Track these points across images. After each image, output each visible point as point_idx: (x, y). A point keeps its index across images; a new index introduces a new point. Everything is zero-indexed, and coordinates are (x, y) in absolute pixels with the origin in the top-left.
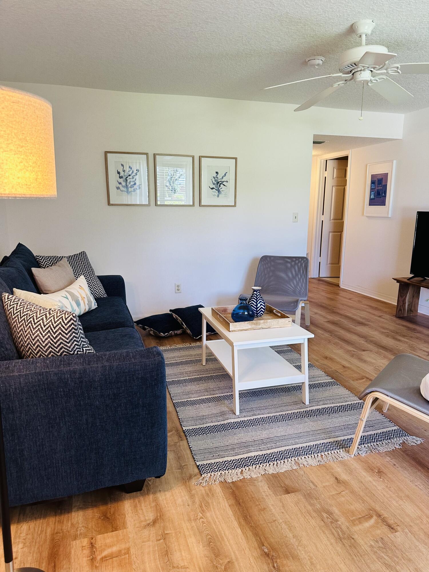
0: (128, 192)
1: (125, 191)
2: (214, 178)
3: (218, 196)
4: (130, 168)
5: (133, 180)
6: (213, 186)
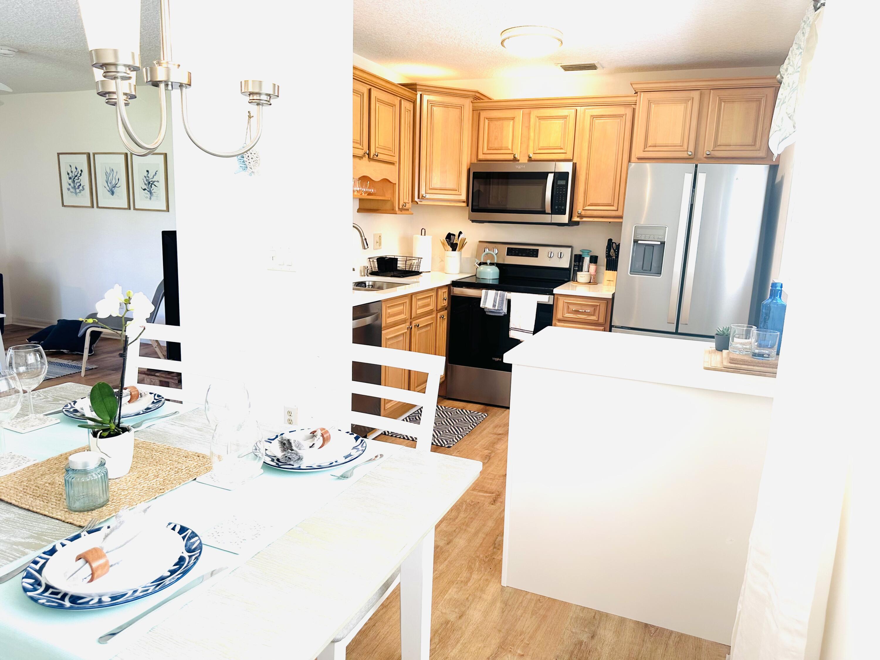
0: (76, 193)
1: (73, 192)
2: (145, 177)
3: (150, 198)
4: (76, 168)
5: (79, 181)
6: (145, 187)
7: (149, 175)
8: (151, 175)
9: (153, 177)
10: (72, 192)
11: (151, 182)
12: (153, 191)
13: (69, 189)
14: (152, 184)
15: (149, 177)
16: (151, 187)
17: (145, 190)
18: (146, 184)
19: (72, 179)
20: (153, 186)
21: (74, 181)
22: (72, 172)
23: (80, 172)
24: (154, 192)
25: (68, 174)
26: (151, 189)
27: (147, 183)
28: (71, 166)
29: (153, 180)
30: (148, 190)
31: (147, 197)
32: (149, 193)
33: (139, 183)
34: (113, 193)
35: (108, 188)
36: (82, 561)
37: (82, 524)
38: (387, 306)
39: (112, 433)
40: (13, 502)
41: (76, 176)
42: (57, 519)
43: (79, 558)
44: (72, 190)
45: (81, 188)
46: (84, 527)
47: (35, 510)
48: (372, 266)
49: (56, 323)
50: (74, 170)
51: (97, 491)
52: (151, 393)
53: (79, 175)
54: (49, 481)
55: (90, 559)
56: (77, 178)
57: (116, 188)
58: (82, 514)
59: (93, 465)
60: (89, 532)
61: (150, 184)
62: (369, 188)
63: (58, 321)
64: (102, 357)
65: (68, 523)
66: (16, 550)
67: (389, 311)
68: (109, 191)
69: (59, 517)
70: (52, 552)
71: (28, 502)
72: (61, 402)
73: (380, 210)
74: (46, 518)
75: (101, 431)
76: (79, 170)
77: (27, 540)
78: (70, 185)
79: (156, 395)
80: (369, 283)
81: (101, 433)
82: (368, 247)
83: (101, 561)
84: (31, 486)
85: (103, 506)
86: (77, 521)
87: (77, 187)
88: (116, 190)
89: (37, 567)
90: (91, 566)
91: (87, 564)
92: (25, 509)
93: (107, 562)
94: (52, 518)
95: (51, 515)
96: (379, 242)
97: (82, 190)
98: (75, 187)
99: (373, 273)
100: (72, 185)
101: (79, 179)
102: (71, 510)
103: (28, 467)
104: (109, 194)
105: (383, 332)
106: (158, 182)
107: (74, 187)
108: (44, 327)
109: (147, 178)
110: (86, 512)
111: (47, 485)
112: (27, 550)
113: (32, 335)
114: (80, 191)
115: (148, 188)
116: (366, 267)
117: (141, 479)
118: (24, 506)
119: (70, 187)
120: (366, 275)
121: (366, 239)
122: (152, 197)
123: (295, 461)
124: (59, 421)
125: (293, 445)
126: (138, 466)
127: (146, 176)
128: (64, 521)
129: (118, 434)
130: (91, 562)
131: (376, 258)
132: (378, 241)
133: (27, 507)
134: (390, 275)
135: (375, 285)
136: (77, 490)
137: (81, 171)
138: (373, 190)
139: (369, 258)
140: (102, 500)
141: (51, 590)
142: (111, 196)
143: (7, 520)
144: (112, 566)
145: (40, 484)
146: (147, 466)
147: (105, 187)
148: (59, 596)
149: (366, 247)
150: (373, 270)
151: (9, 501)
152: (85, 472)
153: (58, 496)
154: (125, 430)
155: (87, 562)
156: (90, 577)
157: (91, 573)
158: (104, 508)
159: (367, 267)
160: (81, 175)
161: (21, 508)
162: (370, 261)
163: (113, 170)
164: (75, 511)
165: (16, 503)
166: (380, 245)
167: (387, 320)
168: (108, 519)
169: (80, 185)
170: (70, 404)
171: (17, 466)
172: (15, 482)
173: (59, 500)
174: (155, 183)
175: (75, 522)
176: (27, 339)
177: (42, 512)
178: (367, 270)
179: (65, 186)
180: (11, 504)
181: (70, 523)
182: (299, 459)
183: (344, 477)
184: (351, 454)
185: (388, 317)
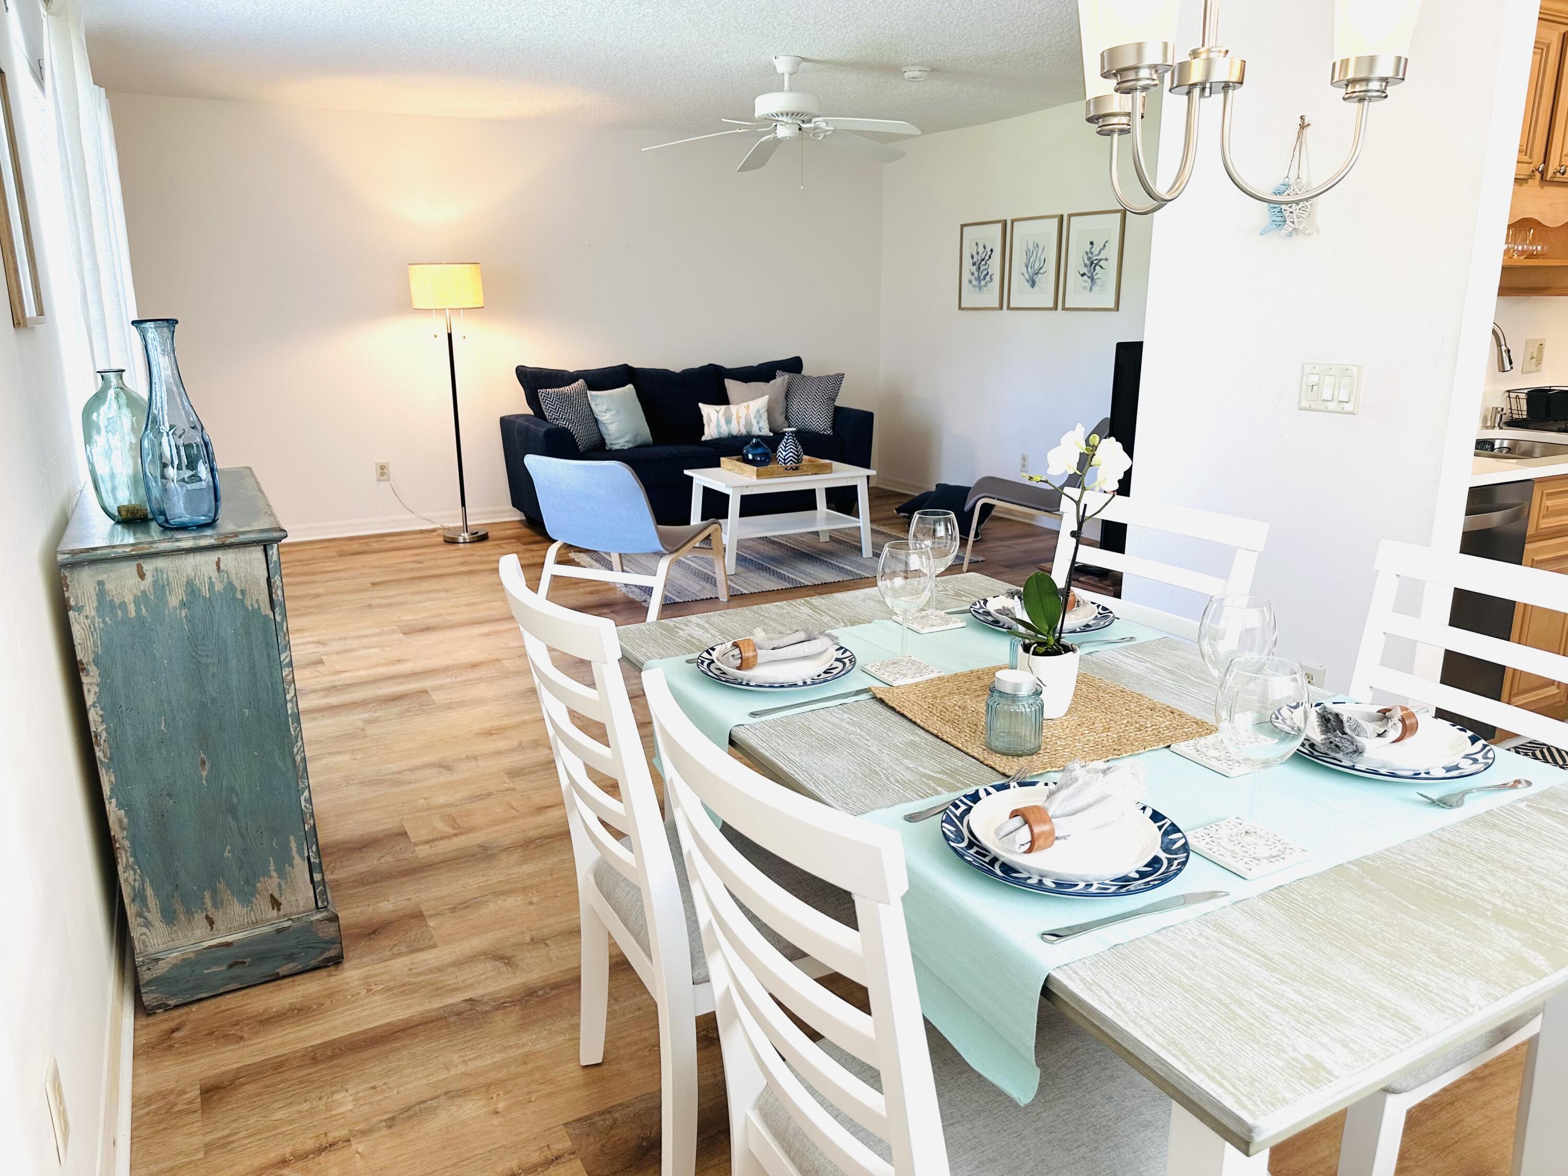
0: (980, 288)
3: (1091, 289)
4: (985, 247)
5: (986, 267)
6: (1085, 270)
7: (1093, 250)
8: (1096, 250)
9: (1100, 252)
10: (975, 286)
11: (1095, 262)
12: (1095, 277)
13: (970, 282)
14: (1096, 264)
15: (1092, 253)
16: (1094, 269)
17: (1083, 275)
18: (1086, 266)
19: (977, 264)
20: (1097, 267)
21: (979, 268)
22: (978, 253)
23: (989, 253)
24: (1098, 279)
25: (972, 257)
26: (1094, 273)
27: (1088, 263)
28: (977, 244)
29: (1099, 257)
30: (1089, 275)
31: (1085, 288)
32: (1090, 280)
33: (1076, 263)
34: (1033, 284)
35: (1027, 277)
36: (1018, 821)
37: (1007, 772)
38: (1546, 492)
39: (1049, 650)
40: (918, 721)
41: (983, 260)
42: (973, 757)
43: (1014, 814)
44: (975, 282)
45: (988, 278)
46: (1009, 777)
47: (945, 737)
48: (1514, 407)
49: (933, 488)
50: (981, 250)
51: (1026, 731)
52: (1093, 603)
53: (987, 258)
54: (959, 704)
55: (1031, 818)
56: (983, 263)
57: (1039, 276)
58: (1005, 758)
59: (1025, 691)
60: (1021, 784)
61: (1093, 264)
62: (1532, 243)
63: (937, 486)
64: (991, 545)
65: (987, 765)
66: (928, 785)
67: (1549, 503)
68: (1028, 281)
69: (976, 755)
70: (975, 798)
71: (935, 725)
72: (964, 598)
73: (1551, 288)
74: (958, 752)
75: (1036, 645)
76: (988, 249)
77: (939, 776)
78: (973, 274)
79: (1101, 607)
80: (1501, 444)
81: (1035, 648)
82: (1512, 368)
83: (1045, 828)
84: (936, 705)
85: (1033, 754)
86: (1000, 766)
87: (982, 277)
88: (1038, 279)
89: (958, 812)
90: (1032, 831)
91: (1026, 827)
92: (932, 734)
93: (1053, 830)
94: (967, 754)
95: (965, 749)
96: (1536, 359)
97: (989, 282)
98: (979, 277)
99: (1514, 423)
100: (976, 274)
101: (986, 263)
102: (991, 749)
103: (932, 680)
104: (1028, 285)
105: (1528, 546)
106: (1106, 260)
107: (979, 279)
108: (917, 494)
109: (1090, 255)
110: (1010, 758)
111: (957, 708)
112: (939, 789)
113: (901, 505)
114: (986, 283)
115: (1088, 271)
116: (1499, 409)
117: (1084, 728)
118: (930, 729)
119: (972, 278)
120: (1497, 425)
121: (1509, 351)
122: (1093, 288)
123: (1348, 753)
124: (964, 624)
125: (1346, 725)
126: (1079, 709)
127: (1088, 250)
128: (982, 762)
129: (1057, 653)
130: (1032, 823)
131: (1526, 391)
132: (1535, 355)
133: (935, 732)
134: (1556, 429)
135: (1515, 447)
136: (1001, 724)
137: (992, 251)
138: (1539, 248)
139: (1509, 391)
140: (1029, 746)
141: (975, 849)
142: (1031, 288)
143: (913, 743)
144: (1057, 838)
145: (949, 706)
146: (1091, 711)
147: (1023, 274)
148: (987, 860)
149: (1507, 367)
150: (1514, 416)
151: (914, 719)
152: (1014, 698)
153: (972, 726)
154: (1067, 649)
155: (1026, 822)
156: (1029, 845)
157: (1030, 839)
158: (1034, 756)
159: (1502, 410)
160: (990, 257)
161: (928, 731)
162: (1509, 397)
163: (1037, 245)
164: (997, 752)
165: (922, 724)
166: (1539, 363)
167: (1541, 521)
168: (1041, 774)
169: (987, 274)
170: (979, 602)
171: (918, 675)
172: (918, 697)
173: (974, 733)
174: (1101, 263)
175: (997, 767)
176: (896, 509)
177: (953, 742)
178: (1501, 416)
179: (966, 276)
180: (915, 723)
181: (991, 767)
182: (1355, 752)
183: (1443, 803)
184: (1459, 766)
185: (1543, 517)
